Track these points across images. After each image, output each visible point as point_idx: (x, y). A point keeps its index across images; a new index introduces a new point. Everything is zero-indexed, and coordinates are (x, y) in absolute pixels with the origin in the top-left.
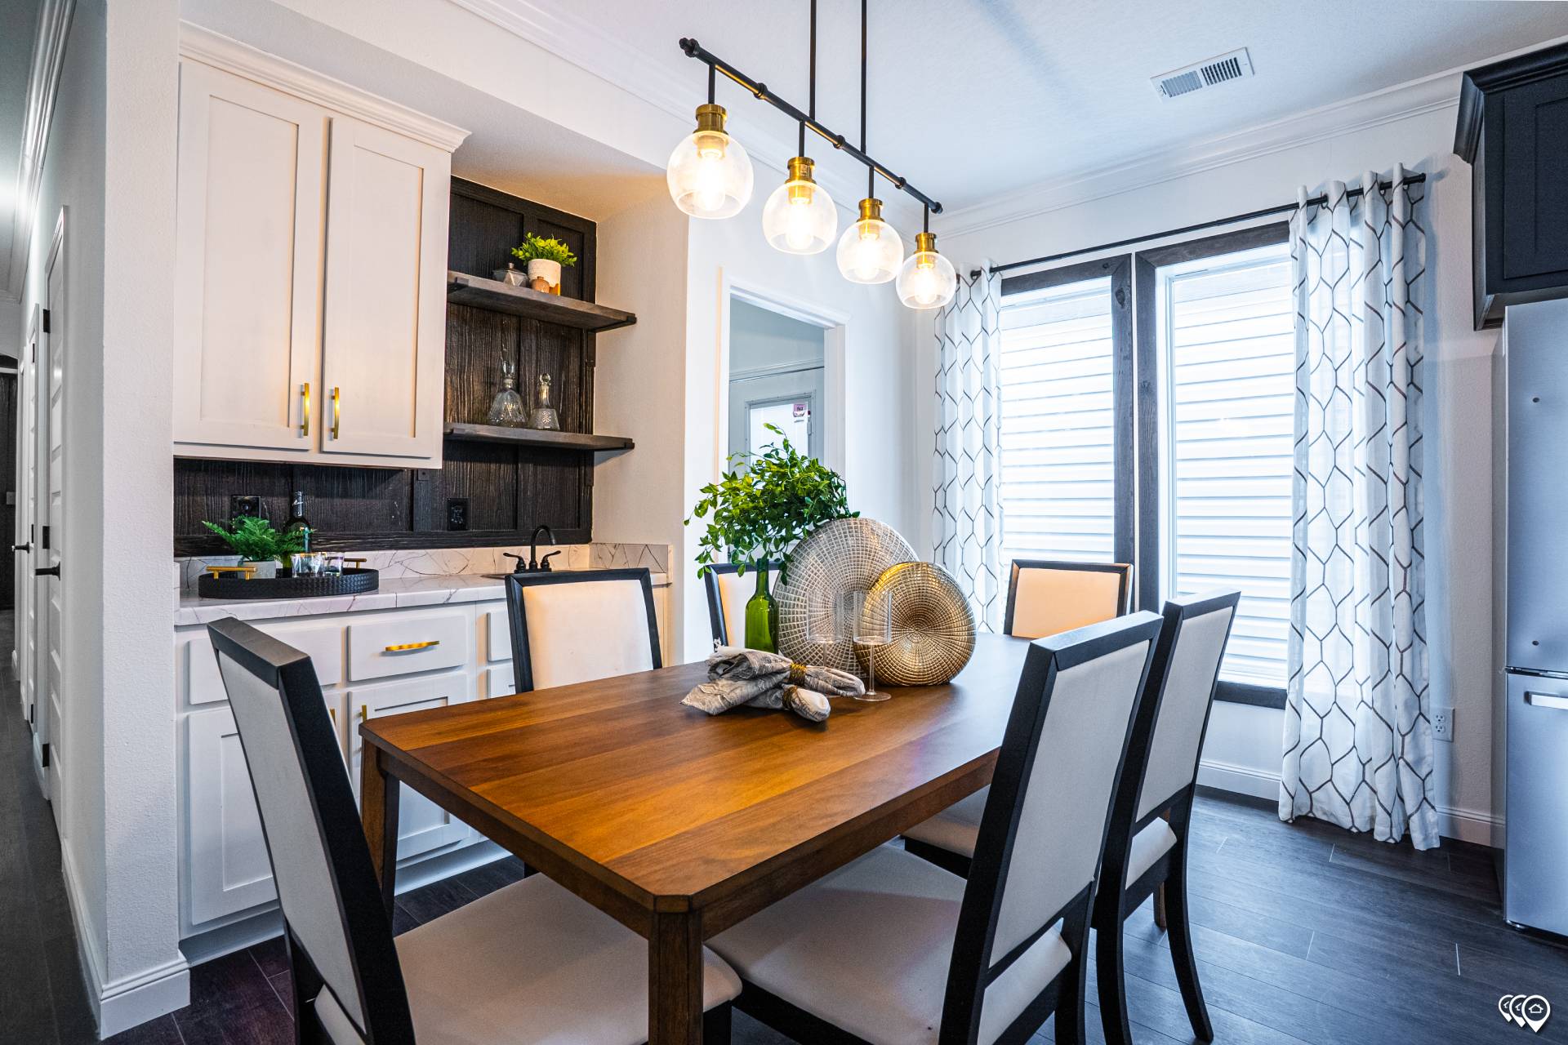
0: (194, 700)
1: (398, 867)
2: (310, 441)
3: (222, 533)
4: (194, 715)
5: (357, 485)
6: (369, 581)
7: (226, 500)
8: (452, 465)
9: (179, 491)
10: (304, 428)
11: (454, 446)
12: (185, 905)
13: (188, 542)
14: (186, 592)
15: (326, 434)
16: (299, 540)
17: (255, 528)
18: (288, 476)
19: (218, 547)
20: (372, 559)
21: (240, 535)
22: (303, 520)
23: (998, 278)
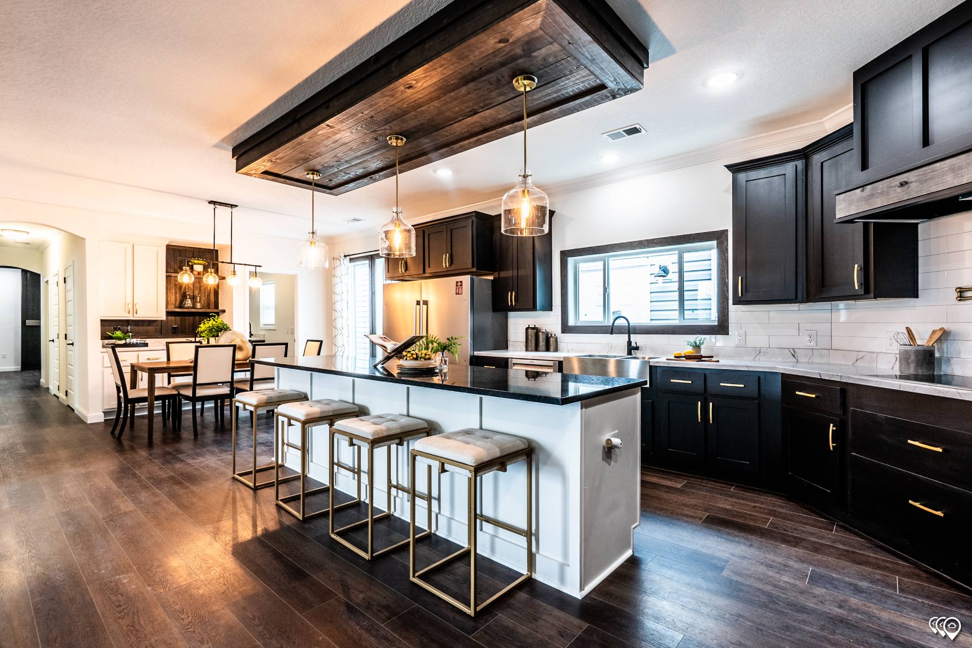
0: (105, 366)
1: (155, 405)
2: (131, 315)
3: (111, 334)
4: (105, 369)
5: (146, 324)
6: (146, 345)
7: (113, 328)
8: (169, 318)
9: (101, 326)
10: (129, 313)
11: (169, 314)
12: (103, 405)
13: (104, 337)
14: (104, 347)
15: (135, 313)
16: (129, 336)
17: (118, 334)
18: (128, 322)
19: (110, 338)
20: (148, 341)
21: (115, 335)
22: (130, 332)
23: (348, 258)
